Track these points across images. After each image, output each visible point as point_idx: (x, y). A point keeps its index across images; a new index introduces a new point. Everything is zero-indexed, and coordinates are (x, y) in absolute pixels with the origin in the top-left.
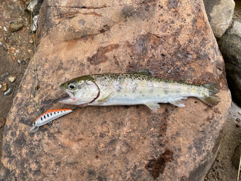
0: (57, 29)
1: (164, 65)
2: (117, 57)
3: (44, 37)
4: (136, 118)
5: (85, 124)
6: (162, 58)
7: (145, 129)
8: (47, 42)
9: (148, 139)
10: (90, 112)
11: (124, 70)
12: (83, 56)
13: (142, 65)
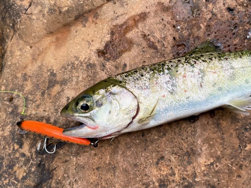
0: (28, 17)
1: (236, 27)
2: (149, 35)
3: (10, 38)
4: (216, 135)
5: (126, 171)
6: (229, 16)
7: (237, 150)
8: (18, 45)
9: (246, 166)
10: (130, 147)
11: (168, 54)
12: (88, 51)
13: (198, 38)
